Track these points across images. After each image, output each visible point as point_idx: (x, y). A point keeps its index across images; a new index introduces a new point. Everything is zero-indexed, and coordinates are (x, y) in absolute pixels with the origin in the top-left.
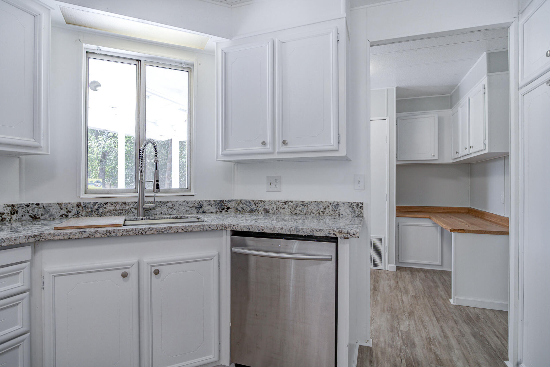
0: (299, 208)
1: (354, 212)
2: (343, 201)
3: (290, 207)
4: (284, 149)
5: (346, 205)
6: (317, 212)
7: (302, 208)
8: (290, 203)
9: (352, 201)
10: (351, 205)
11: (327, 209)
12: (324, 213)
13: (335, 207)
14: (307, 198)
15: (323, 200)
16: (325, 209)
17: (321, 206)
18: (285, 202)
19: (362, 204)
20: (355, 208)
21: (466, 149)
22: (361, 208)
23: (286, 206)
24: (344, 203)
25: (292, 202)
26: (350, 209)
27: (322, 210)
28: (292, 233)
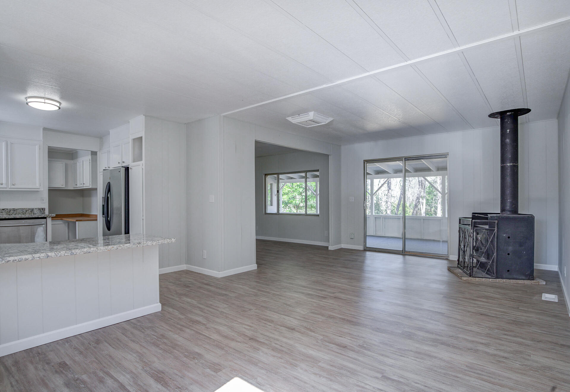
0: (12, 212)
1: (41, 212)
2: (36, 208)
3: (6, 212)
4: (13, 187)
5: (37, 210)
6: (22, 213)
7: (13, 212)
8: (6, 210)
9: (40, 208)
10: (39, 209)
11: (27, 211)
12: (26, 213)
13: (32, 210)
14: (16, 207)
15: (26, 208)
16: (26, 211)
17: (24, 210)
18: (3, 210)
19: (45, 208)
20: (41, 210)
21: (81, 184)
22: (44, 210)
23: (4, 211)
24: (36, 209)
25: (7, 209)
26: (39, 211)
27: (25, 212)
28: (30, 217)
